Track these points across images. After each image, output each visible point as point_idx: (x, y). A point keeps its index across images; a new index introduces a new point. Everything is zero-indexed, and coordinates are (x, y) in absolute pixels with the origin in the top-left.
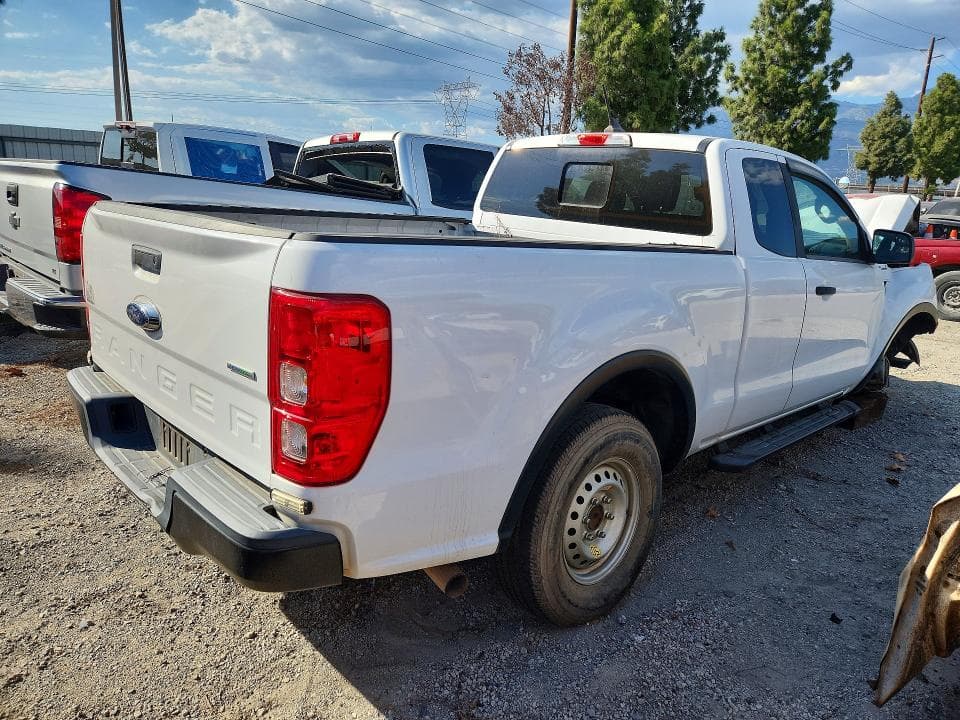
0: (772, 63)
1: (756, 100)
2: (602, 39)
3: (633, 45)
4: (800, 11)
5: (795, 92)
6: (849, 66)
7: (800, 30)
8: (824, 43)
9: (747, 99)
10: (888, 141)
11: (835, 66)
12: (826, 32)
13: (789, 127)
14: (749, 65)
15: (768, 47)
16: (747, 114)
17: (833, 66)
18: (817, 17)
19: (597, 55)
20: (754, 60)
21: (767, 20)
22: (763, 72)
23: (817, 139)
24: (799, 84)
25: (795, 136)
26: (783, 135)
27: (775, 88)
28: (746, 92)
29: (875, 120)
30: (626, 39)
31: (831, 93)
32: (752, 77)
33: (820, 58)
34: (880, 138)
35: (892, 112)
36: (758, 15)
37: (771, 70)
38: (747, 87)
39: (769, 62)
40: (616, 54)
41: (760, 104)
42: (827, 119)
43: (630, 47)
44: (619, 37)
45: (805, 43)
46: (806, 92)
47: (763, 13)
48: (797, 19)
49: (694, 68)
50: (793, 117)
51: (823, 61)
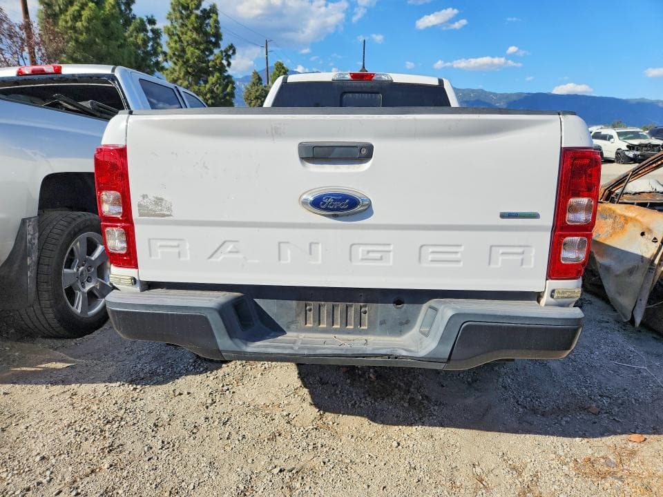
0: (188, 45)
1: (183, 70)
2: (63, 11)
3: (92, 19)
4: (198, 12)
5: (208, 66)
6: (234, 53)
7: (201, 25)
8: (218, 36)
9: (177, 68)
10: (259, 101)
11: (226, 51)
12: (217, 28)
13: (209, 89)
14: (173, 45)
15: (182, 33)
16: (178, 78)
17: (225, 51)
18: (209, 17)
19: (61, 23)
20: (176, 42)
21: (178, 15)
22: (183, 51)
23: (228, 98)
24: (209, 61)
25: (214, 96)
26: (206, 95)
27: (194, 62)
28: (175, 64)
29: (249, 87)
30: (86, 13)
31: (227, 68)
32: (176, 53)
33: (217, 45)
34: (255, 99)
35: (258, 83)
36: (171, 11)
37: (190, 50)
38: (174, 59)
39: (186, 44)
40: (79, 24)
41: (187, 73)
42: (230, 86)
43: (90, 20)
44: (79, 11)
45: (206, 34)
46: (214, 67)
47: (174, 10)
48: (197, 17)
49: (140, 42)
50: (210, 82)
51: (219, 47)
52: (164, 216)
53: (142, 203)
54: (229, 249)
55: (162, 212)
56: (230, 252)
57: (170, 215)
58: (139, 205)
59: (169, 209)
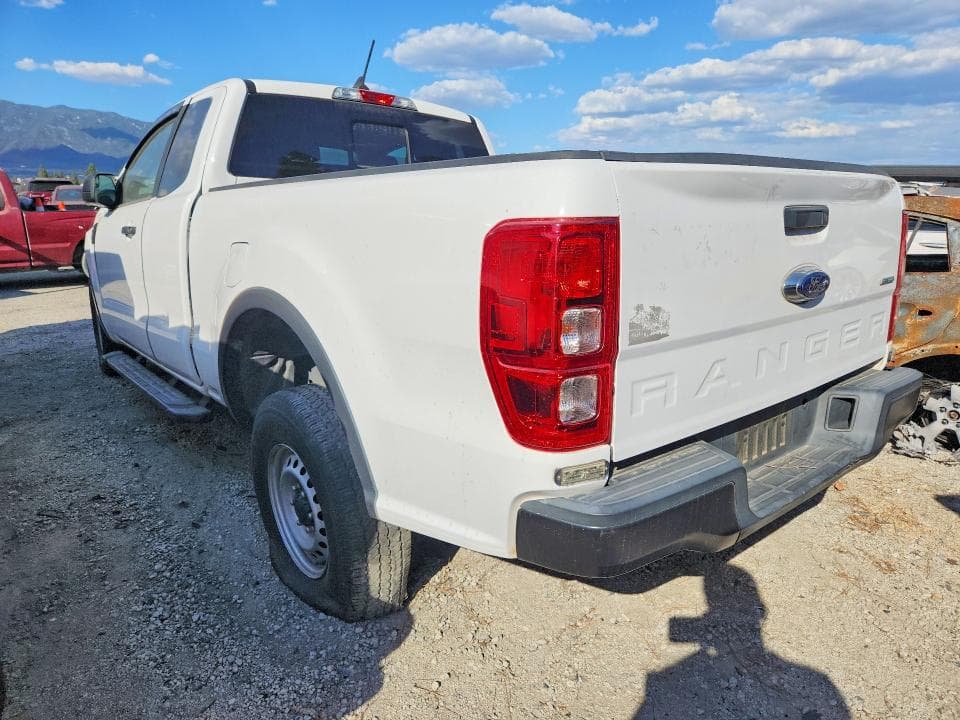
52: (659, 337)
53: (635, 321)
54: (715, 375)
55: (658, 332)
56: (718, 378)
57: (666, 335)
58: (632, 326)
59: (666, 324)
